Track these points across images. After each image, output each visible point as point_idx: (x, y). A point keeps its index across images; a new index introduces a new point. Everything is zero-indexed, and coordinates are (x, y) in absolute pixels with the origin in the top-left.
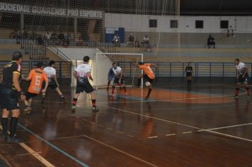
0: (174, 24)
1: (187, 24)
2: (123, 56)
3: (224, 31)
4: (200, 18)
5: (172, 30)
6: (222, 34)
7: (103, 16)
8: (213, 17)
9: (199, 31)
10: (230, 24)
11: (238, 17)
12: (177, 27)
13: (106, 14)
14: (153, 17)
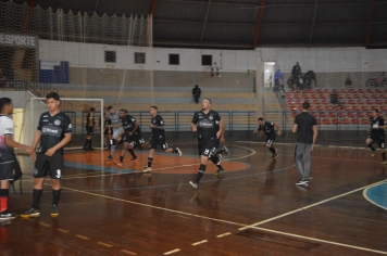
0: (140, 58)
1: (157, 58)
2: (69, 102)
3: (207, 69)
4: (174, 51)
5: (137, 67)
6: (204, 73)
7: (37, 44)
8: (192, 50)
9: (173, 68)
10: (214, 60)
11: (225, 51)
12: (143, 61)
13: (41, 41)
14: (110, 48)
